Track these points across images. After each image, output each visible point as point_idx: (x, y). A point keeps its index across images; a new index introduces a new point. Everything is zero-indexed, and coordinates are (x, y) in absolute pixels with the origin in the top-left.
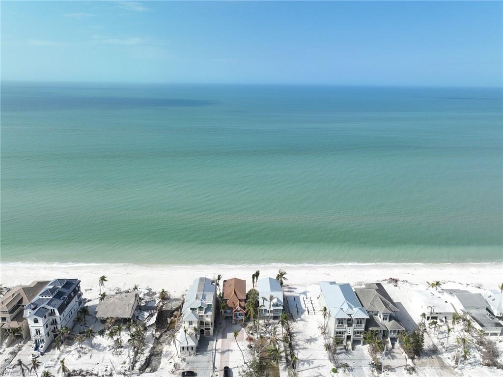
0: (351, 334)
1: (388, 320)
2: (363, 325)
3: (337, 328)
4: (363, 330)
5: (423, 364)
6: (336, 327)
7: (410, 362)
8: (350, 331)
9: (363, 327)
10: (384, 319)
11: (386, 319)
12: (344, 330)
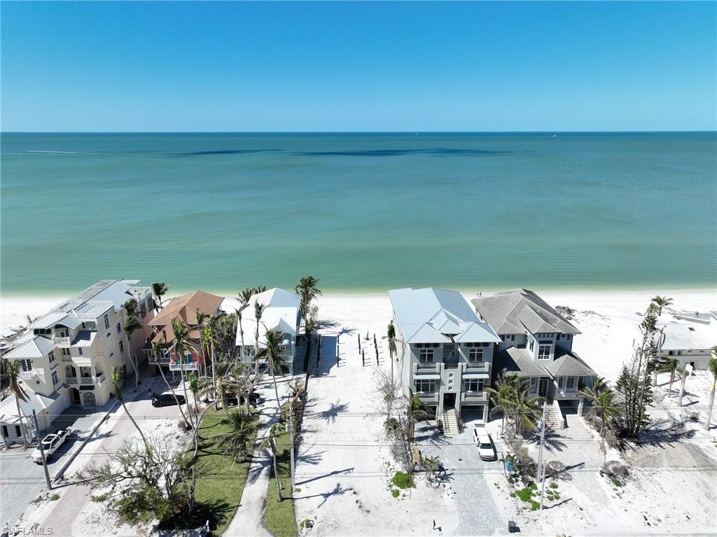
0: (456, 388)
1: (551, 356)
2: (487, 364)
3: (417, 374)
4: (487, 376)
5: (653, 462)
6: (415, 370)
7: (614, 454)
8: (451, 380)
9: (486, 369)
10: (541, 352)
11: (547, 353)
12: (437, 377)
